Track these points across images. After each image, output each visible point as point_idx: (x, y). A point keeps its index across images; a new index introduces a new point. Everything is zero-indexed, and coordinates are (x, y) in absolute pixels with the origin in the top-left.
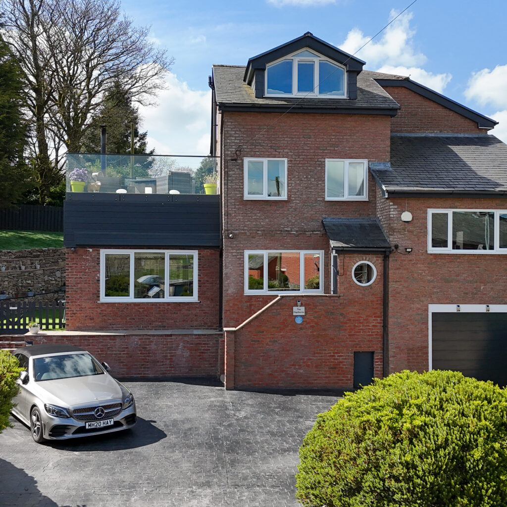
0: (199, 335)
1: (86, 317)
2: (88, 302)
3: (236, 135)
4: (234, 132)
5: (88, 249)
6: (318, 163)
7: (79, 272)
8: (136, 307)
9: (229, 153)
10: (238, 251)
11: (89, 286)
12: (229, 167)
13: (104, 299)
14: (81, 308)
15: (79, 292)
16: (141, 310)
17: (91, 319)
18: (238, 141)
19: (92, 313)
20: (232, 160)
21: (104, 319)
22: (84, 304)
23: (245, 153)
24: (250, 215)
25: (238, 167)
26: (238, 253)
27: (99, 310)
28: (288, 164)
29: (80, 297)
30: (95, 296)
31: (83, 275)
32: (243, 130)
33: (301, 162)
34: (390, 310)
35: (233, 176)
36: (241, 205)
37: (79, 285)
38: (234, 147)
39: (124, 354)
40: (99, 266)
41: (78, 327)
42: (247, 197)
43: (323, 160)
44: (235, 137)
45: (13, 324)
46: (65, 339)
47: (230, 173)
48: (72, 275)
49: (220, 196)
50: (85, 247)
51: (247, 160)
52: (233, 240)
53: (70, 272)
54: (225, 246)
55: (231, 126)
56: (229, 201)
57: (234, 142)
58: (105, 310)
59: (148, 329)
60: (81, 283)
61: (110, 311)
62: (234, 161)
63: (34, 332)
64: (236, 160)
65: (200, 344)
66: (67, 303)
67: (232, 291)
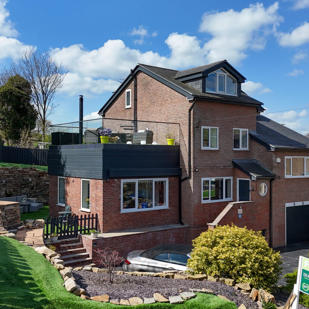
0: (179, 228)
1: (114, 223)
2: (115, 213)
3: (199, 113)
4: (197, 112)
5: (115, 180)
6: (230, 130)
7: (110, 195)
8: (139, 214)
9: (195, 123)
10: (199, 179)
11: (115, 203)
13: (123, 211)
14: (111, 217)
15: (110, 207)
16: (142, 216)
17: (116, 224)
18: (199, 117)
20: (196, 127)
21: (123, 223)
22: (112, 215)
23: (202, 123)
24: (204, 158)
25: (199, 131)
26: (199, 180)
28: (219, 130)
29: (111, 210)
30: (118, 209)
31: (112, 196)
32: (201, 111)
33: (224, 129)
34: (273, 207)
35: (197, 136)
36: (200, 152)
37: (110, 203)
38: (197, 120)
39: (144, 244)
40: (120, 190)
41: (109, 230)
42: (203, 148)
43: (232, 128)
44: (198, 114)
45: (64, 232)
46: (114, 239)
47: (196, 134)
48: (106, 197)
49: (179, 146)
50: (113, 178)
51: (203, 127)
52: (197, 172)
53: (105, 195)
54: (193, 176)
55: (196, 108)
56: (195, 150)
57: (197, 117)
58: (124, 218)
59: (145, 227)
60: (111, 202)
61: (126, 218)
62: (197, 128)
63: (96, 237)
64: (198, 127)
65: (180, 233)
66: (103, 215)
67: (196, 201)
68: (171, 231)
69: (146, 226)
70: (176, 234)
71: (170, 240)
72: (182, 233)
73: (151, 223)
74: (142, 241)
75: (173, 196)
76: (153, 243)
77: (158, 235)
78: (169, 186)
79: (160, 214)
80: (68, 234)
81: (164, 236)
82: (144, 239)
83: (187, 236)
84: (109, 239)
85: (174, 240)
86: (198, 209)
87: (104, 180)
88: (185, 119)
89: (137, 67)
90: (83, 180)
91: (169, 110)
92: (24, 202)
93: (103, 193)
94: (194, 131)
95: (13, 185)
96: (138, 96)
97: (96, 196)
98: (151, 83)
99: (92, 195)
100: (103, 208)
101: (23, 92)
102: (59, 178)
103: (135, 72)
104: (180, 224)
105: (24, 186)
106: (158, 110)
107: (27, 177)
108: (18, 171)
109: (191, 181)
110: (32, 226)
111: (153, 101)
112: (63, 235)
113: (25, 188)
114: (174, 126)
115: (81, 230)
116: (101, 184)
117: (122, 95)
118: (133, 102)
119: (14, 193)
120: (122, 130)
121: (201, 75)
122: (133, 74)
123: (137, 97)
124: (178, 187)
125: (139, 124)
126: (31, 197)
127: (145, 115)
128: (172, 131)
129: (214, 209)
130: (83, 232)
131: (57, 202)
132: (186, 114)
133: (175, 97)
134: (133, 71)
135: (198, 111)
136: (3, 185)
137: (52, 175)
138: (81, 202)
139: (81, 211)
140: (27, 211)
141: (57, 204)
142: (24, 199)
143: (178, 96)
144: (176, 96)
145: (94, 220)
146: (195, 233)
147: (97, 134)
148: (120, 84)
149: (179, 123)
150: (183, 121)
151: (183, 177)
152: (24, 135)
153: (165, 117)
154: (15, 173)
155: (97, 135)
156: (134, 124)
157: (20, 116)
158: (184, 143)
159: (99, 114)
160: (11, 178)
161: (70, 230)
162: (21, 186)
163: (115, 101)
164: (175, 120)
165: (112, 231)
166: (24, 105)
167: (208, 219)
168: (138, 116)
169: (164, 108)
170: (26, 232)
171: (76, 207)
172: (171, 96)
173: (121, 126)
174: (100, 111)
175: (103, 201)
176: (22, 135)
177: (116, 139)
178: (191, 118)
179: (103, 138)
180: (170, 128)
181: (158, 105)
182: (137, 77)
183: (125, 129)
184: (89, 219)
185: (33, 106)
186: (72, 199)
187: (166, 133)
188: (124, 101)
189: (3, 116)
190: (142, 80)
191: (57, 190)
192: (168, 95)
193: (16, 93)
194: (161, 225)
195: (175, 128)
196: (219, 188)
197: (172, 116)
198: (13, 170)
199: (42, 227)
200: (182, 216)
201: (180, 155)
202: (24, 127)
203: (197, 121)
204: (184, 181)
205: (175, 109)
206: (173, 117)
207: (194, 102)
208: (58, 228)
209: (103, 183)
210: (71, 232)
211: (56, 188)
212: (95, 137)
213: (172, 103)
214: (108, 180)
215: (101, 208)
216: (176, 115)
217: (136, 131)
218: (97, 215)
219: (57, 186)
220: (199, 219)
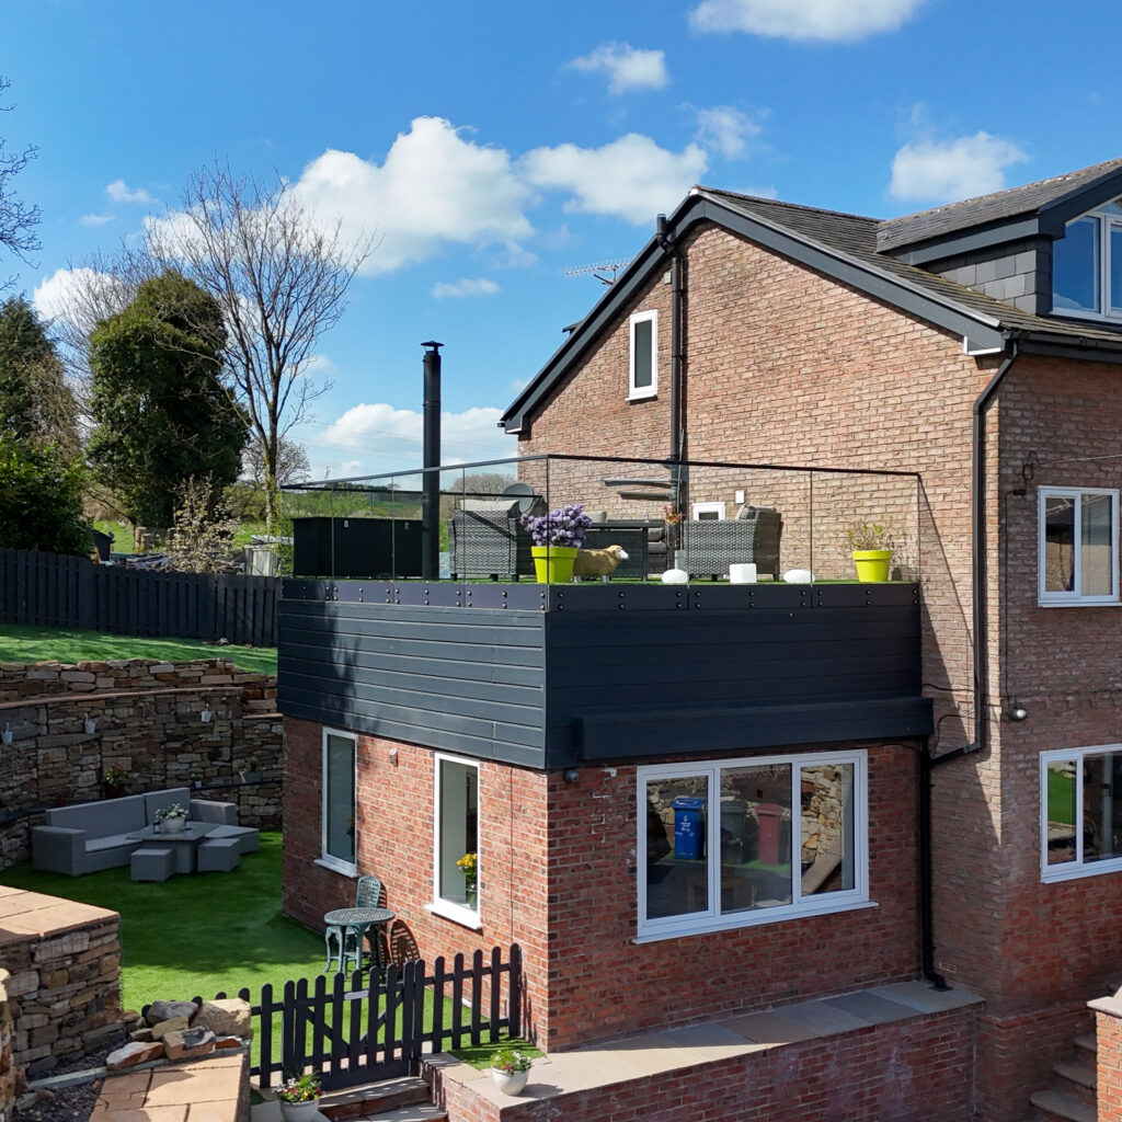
1: (603, 994)
2: (609, 946)
3: (1026, 422)
4: (1019, 414)
5: (607, 770)
7: (584, 849)
8: (729, 943)
9: (1010, 471)
10: (1028, 757)
11: (609, 892)
12: (1009, 513)
13: (651, 930)
14: (590, 966)
15: (583, 914)
16: (739, 950)
17: (615, 1001)
18: (1028, 439)
19: (618, 980)
20: (1015, 493)
21: (651, 995)
22: (596, 954)
23: (1043, 472)
24: (1050, 649)
25: (1026, 513)
26: (1028, 762)
27: (635, 968)
29: (588, 930)
30: (626, 922)
31: (593, 857)
32: (1037, 407)
35: (1018, 538)
36: (1031, 621)
37: (583, 893)
38: (1019, 456)
40: (635, 822)
41: (581, 1034)
42: (1049, 598)
44: (1023, 427)
45: (352, 1051)
46: (613, 1093)
47: (1012, 530)
48: (564, 861)
49: (916, 589)
50: (598, 763)
51: (1045, 492)
52: (1020, 724)
53: (559, 852)
54: (1003, 744)
55: (1016, 397)
56: (1010, 612)
57: (1020, 442)
58: (652, 966)
59: (756, 1008)
60: (588, 885)
61: (665, 966)
62: (1020, 497)
63: (518, 1088)
64: (1022, 492)
65: (934, 1040)
66: (551, 956)
67: (1016, 873)
68: (893, 1029)
69: (762, 1003)
70: (918, 1045)
71: (889, 1077)
72: (943, 1039)
73: (785, 985)
74: (752, 1093)
75: (890, 839)
76: (805, 1100)
77: (829, 1057)
78: (871, 793)
79: (831, 936)
80: (372, 1058)
81: (858, 1060)
82: (759, 1083)
83: (970, 1049)
84: (585, 1099)
85: (906, 1078)
86: (1028, 913)
87: (555, 775)
88: (948, 451)
89: (692, 202)
90: (442, 762)
91: (858, 406)
92: (174, 825)
93: (550, 844)
94: (1002, 513)
95: (132, 739)
96: (690, 341)
97: (512, 852)
98: (759, 277)
99: (489, 844)
100: (551, 918)
101: (193, 339)
102: (329, 736)
103: (680, 228)
104: (927, 985)
105: (177, 745)
106: (799, 407)
107: (193, 704)
108: (155, 675)
109: (990, 772)
110: (185, 1048)
111: (769, 365)
112: (345, 1063)
113: (183, 752)
114: (890, 486)
115: (436, 1036)
116: (536, 795)
117: (613, 340)
118: (670, 370)
119: (136, 775)
120: (612, 501)
121: (1031, 228)
122: (669, 238)
123: (685, 345)
124: (912, 792)
125: (697, 475)
126: (207, 793)
127: (727, 433)
128: (877, 510)
129: (1098, 907)
130: (447, 1043)
131: (320, 848)
132: (958, 424)
133: (893, 341)
134: (667, 226)
135: (1022, 410)
136: (88, 741)
137: (297, 718)
138: (432, 867)
139: (433, 914)
140: (185, 866)
141: (320, 856)
142: (173, 814)
143: (909, 337)
144: (901, 338)
145: (505, 976)
146: (1012, 1036)
147: (514, 533)
148: (606, 290)
149: (914, 470)
150: (941, 460)
151: (942, 747)
152: (187, 514)
153: (835, 440)
154: (141, 684)
155: (509, 536)
156: (675, 475)
157: (179, 432)
158: (943, 570)
159: (503, 425)
160: (123, 712)
161: (381, 1038)
162: (162, 743)
163: (580, 366)
164: (890, 456)
165: (595, 1037)
166: (196, 389)
167: (1072, 960)
168: (689, 437)
169: (828, 396)
170: (148, 1090)
171: (411, 891)
172: (870, 338)
173: (609, 484)
174: (509, 415)
175: (550, 882)
176: (179, 513)
177: (611, 560)
178: (988, 447)
179: (548, 558)
180: (868, 495)
181: (800, 383)
182: (690, 251)
183: (625, 496)
184: (478, 972)
185: (231, 391)
186: (386, 847)
187: (841, 519)
188: (623, 368)
189: (115, 432)
190: (711, 264)
191: (320, 792)
192: (856, 333)
193: (166, 342)
194: (833, 993)
195: (890, 494)
196: (1106, 786)
197: (873, 435)
198: (133, 673)
199: (238, 1044)
200: (935, 941)
201: (923, 632)
202: (188, 481)
203: (1019, 463)
204: (949, 768)
205: (890, 401)
206: (881, 442)
207: (1007, 362)
208: (321, 1031)
209: (551, 789)
210: (390, 1044)
211: (315, 782)
212: (501, 544)
213: (875, 373)
214: (573, 775)
215: (539, 922)
216: (898, 432)
217: (683, 508)
218: (515, 950)
219: (321, 771)
220: (1027, 961)
